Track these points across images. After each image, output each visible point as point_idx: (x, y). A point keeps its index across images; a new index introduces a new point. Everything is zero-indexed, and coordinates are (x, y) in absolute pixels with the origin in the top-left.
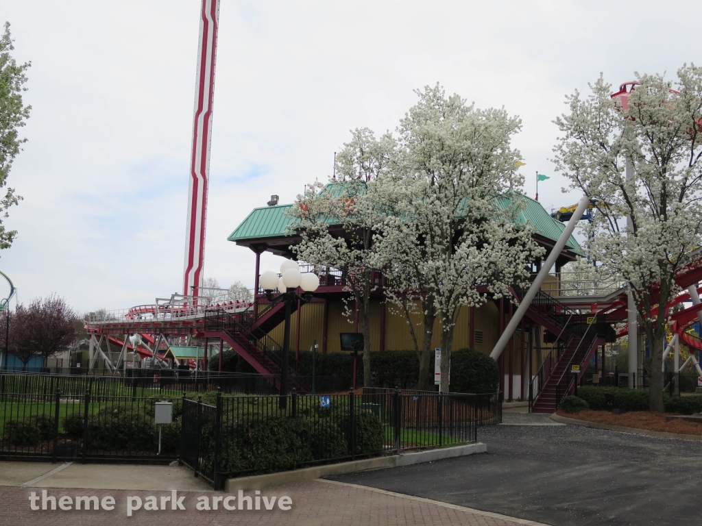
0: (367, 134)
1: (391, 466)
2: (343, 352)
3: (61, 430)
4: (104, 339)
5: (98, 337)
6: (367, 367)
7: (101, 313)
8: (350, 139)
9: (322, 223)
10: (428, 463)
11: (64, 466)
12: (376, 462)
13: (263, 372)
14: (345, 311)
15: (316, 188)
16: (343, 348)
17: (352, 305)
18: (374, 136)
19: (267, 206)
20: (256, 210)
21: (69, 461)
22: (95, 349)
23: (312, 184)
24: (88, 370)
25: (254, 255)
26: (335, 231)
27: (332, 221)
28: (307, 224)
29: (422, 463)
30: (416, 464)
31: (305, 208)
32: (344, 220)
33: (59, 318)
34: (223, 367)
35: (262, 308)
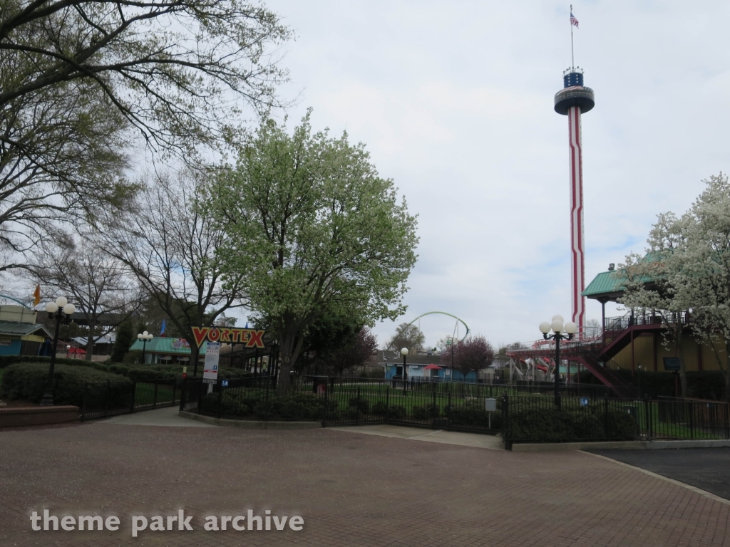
0: (670, 216)
1: (643, 448)
2: (667, 371)
3: (441, 412)
4: (518, 361)
5: (514, 360)
6: (684, 382)
7: (517, 345)
8: (656, 221)
9: (639, 281)
10: (676, 449)
11: (438, 432)
12: (628, 444)
13: (608, 384)
14: (663, 341)
15: (632, 258)
16: (666, 369)
17: (669, 337)
18: (675, 216)
19: (608, 271)
20: (599, 274)
21: (441, 429)
22: (513, 367)
23: (629, 255)
24: (509, 381)
25: (600, 304)
26: (650, 286)
27: (647, 279)
28: (627, 282)
29: (671, 449)
30: (665, 449)
31: (627, 272)
32: (655, 278)
33: (465, 348)
34: (581, 381)
35: (608, 340)
